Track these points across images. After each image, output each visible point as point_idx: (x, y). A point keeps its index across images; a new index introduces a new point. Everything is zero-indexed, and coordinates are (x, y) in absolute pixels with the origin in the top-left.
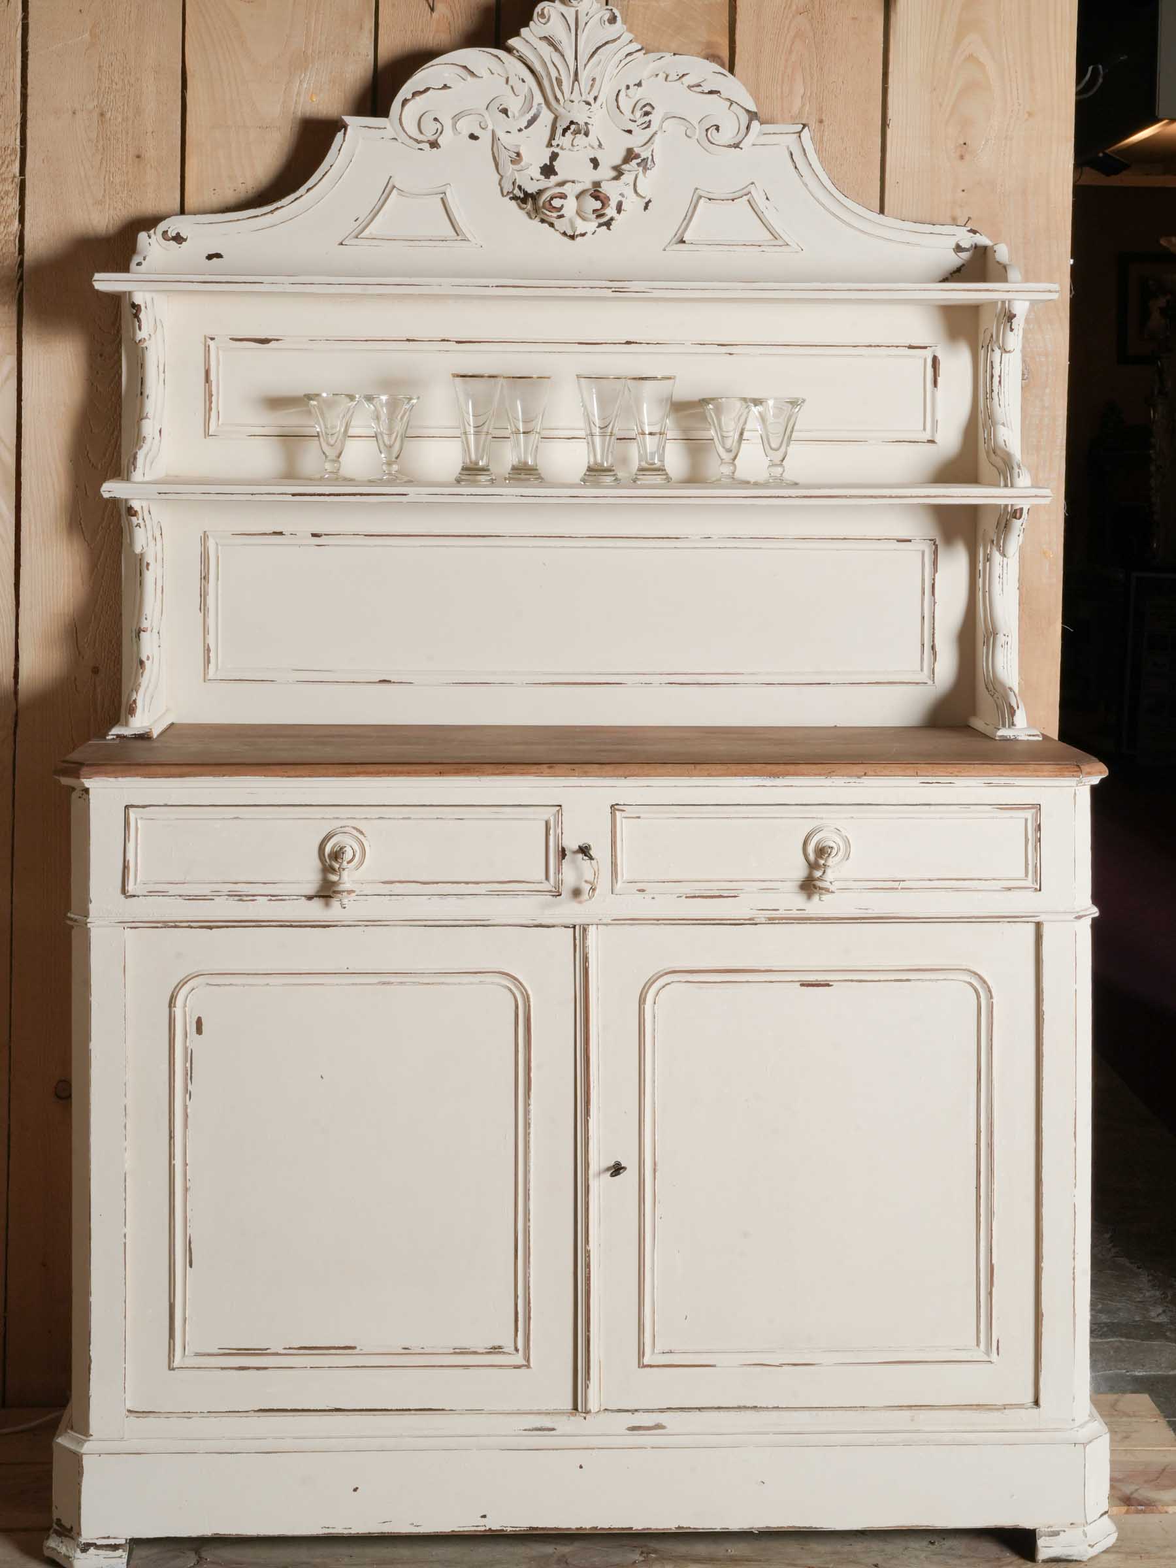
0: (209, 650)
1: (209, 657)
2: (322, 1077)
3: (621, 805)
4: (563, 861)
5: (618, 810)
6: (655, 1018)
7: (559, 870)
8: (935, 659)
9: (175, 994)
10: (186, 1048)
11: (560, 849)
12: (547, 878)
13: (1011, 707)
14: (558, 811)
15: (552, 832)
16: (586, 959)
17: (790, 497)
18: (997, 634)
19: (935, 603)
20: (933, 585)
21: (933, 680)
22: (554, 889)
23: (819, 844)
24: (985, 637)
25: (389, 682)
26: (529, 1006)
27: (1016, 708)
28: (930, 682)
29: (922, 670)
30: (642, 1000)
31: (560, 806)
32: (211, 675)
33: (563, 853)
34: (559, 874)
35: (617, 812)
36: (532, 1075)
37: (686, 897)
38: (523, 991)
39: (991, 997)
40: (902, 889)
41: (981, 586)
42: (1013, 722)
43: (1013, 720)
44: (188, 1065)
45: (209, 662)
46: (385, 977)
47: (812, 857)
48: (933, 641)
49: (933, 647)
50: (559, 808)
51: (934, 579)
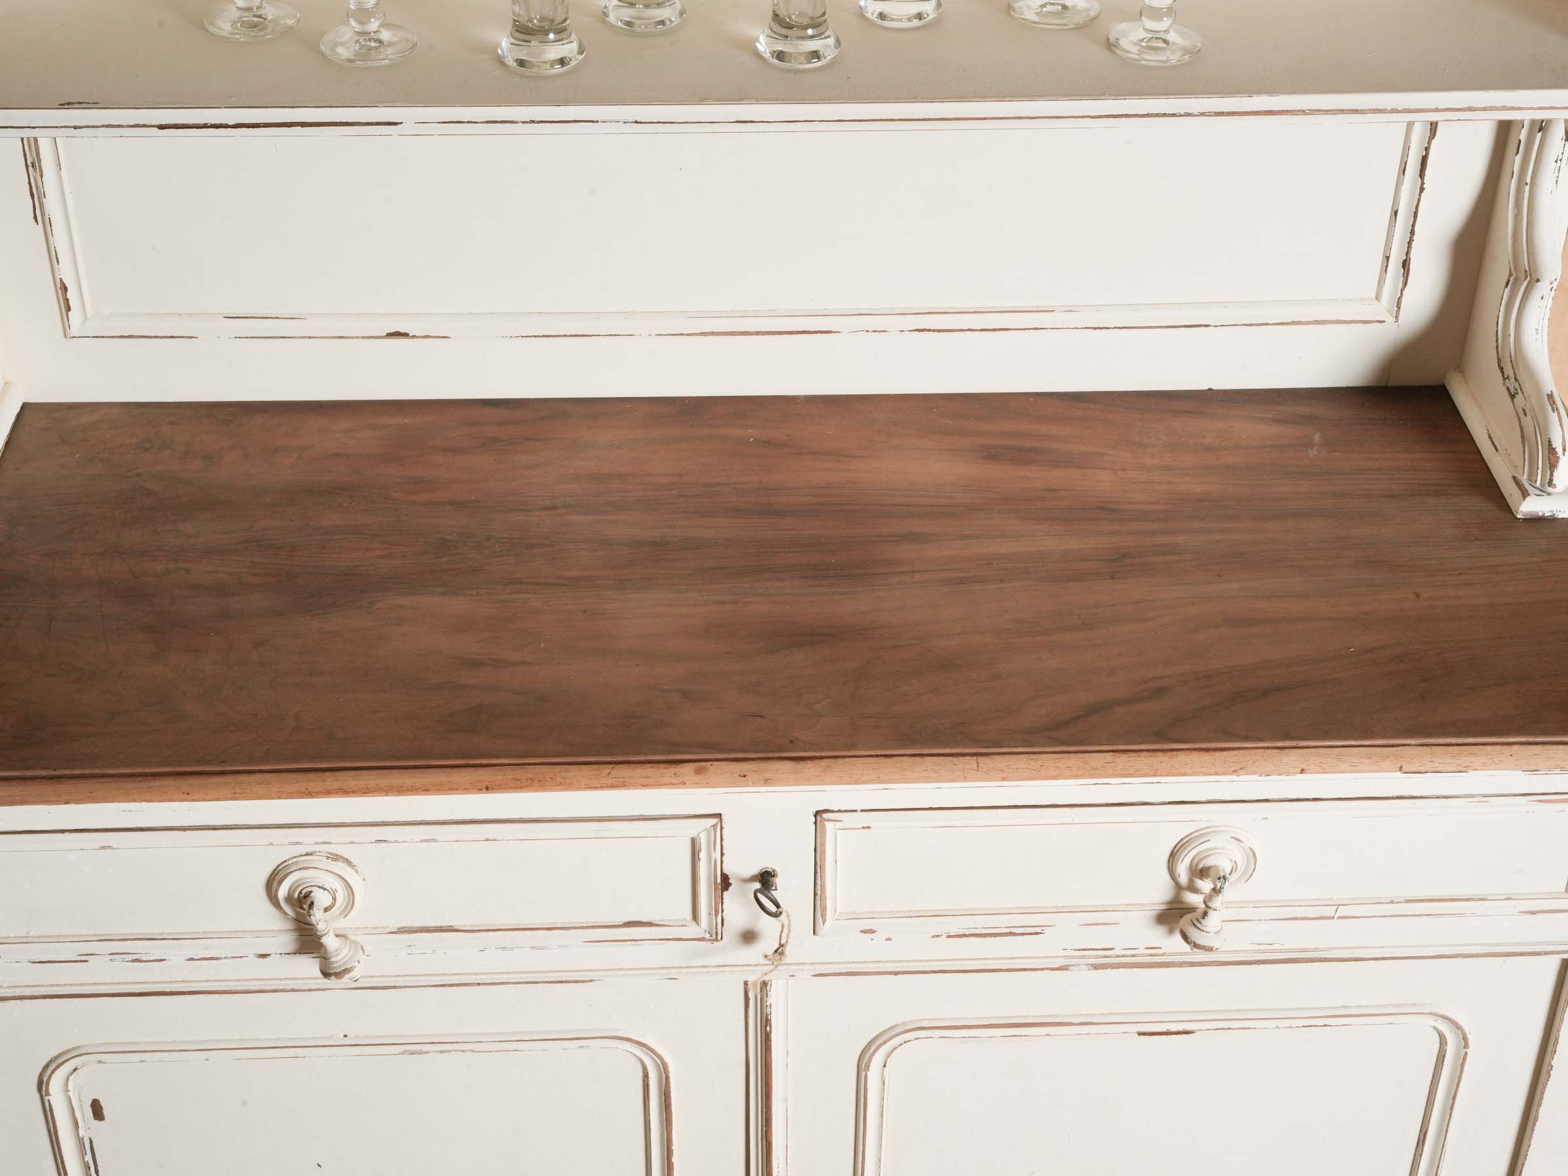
0: (65, 289)
1: (67, 300)
2: (319, 1165)
3: (832, 811)
4: (725, 893)
5: (829, 820)
6: (884, 1084)
7: (718, 906)
8: (1405, 284)
9: (45, 1079)
10: (80, 1142)
11: (719, 880)
12: (695, 917)
13: (1551, 450)
14: (714, 826)
15: (703, 855)
16: (766, 1021)
17: (1189, 115)
18: (1538, 280)
19: (1422, 189)
20: (1424, 160)
21: (1397, 317)
22: (707, 936)
23: (1201, 860)
24: (1511, 275)
25: (405, 335)
26: (667, 1078)
27: (1559, 450)
28: (1390, 319)
29: (1378, 298)
30: (862, 1066)
31: (719, 816)
32: (75, 329)
33: (725, 883)
34: (716, 916)
35: (826, 823)
36: (674, 1159)
37: (949, 937)
38: (656, 1058)
39: (1466, 1046)
40: (1339, 918)
41: (1516, 169)
42: (1551, 481)
43: (1552, 475)
44: (89, 1158)
45: (68, 309)
46: (413, 1048)
47: (1183, 879)
48: (1407, 253)
49: (1405, 264)
50: (714, 821)
51: (1427, 149)
